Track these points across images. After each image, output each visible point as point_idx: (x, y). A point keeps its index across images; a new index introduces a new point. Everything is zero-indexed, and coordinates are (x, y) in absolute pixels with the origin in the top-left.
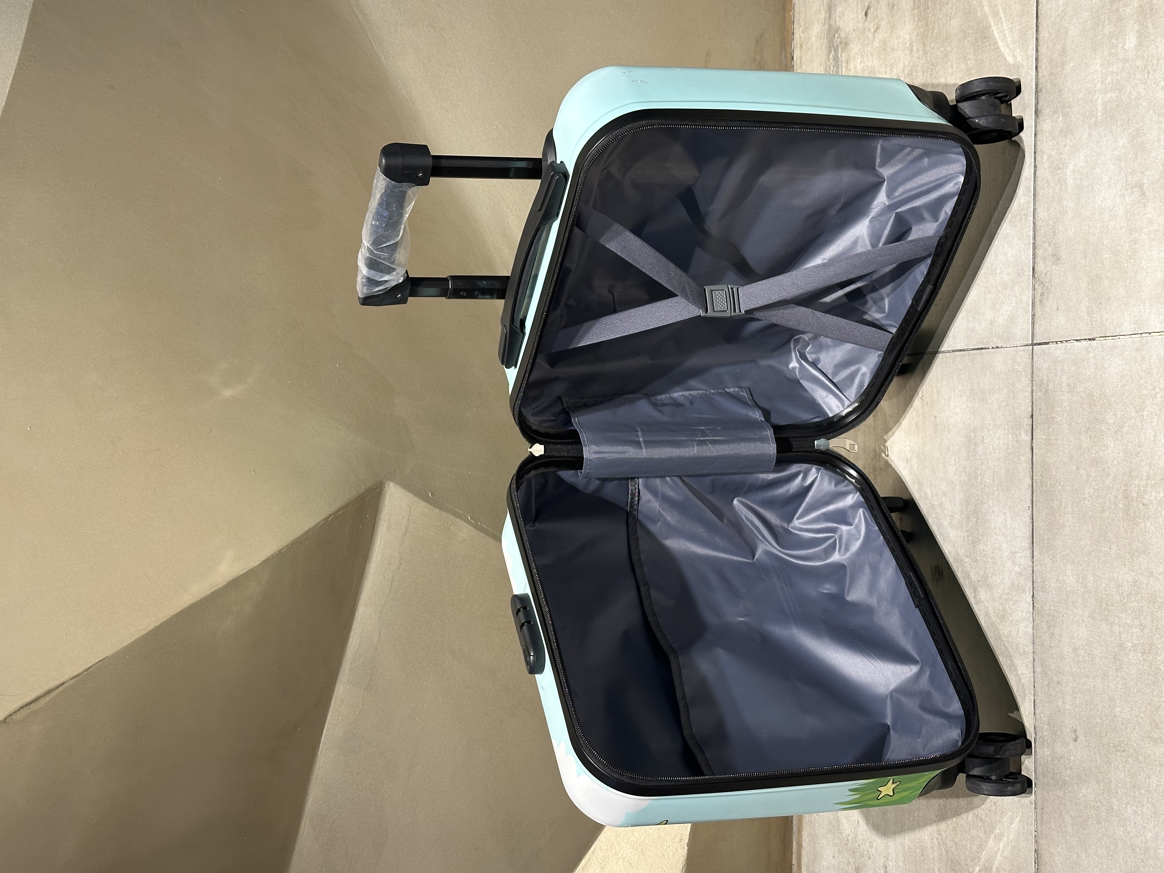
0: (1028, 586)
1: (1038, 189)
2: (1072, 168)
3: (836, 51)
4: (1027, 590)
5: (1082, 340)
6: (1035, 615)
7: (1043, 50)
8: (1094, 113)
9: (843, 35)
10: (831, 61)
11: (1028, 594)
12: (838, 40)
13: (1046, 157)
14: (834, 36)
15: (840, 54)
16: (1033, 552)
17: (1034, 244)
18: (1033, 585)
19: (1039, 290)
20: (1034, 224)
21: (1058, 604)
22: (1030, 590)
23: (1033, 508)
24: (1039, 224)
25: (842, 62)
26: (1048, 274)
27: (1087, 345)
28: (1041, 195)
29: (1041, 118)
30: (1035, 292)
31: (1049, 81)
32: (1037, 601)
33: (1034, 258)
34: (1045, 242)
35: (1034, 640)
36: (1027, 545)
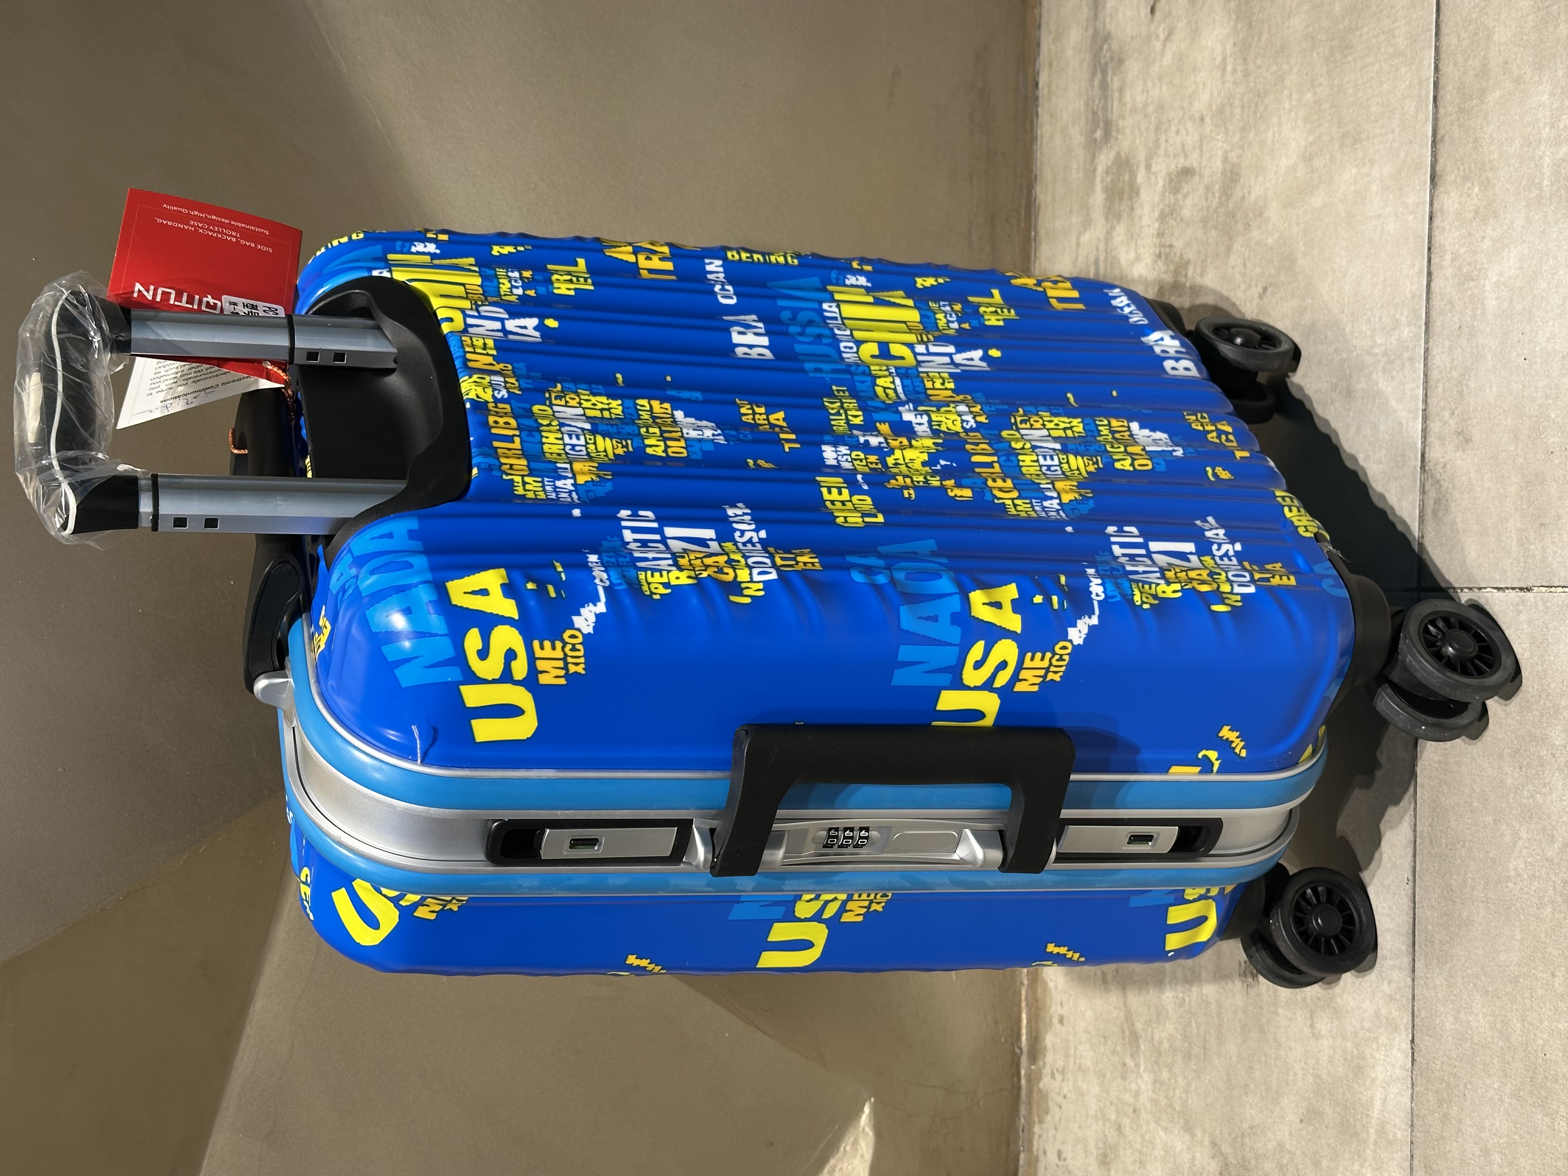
0: (1405, 1020)
1: (1433, 313)
2: (1494, 279)
3: (1104, 72)
4: (1402, 1027)
5: (1507, 588)
6: (1417, 1075)
7: (1447, 68)
8: (1537, 181)
9: (1115, 45)
10: (1096, 89)
11: (1404, 1037)
12: (1106, 55)
13: (1448, 257)
14: (1101, 48)
15: (1109, 79)
16: (1414, 960)
17: (1424, 410)
18: (1413, 1021)
19: (1432, 494)
20: (1426, 375)
21: (1457, 1064)
22: (1407, 1029)
23: (1414, 882)
24: (1434, 375)
25: (1112, 91)
26: (1448, 467)
27: (1517, 599)
28: (1439, 324)
29: (1442, 189)
30: (1426, 497)
31: (1456, 124)
32: (1420, 1051)
33: (1424, 436)
34: (1442, 409)
35: (1412, 1121)
36: (1404, 948)
